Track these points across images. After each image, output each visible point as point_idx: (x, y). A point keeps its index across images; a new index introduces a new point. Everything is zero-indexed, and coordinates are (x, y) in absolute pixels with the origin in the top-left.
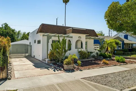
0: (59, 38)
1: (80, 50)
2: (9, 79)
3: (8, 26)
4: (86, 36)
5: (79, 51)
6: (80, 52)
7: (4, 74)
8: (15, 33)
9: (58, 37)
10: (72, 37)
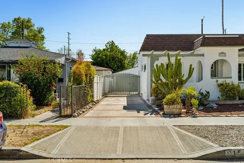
0: (169, 59)
1: (221, 81)
2: (74, 117)
3: (116, 45)
4: (239, 50)
5: (219, 83)
6: (222, 85)
7: (69, 110)
8: (125, 57)
9: (167, 57)
10: (203, 55)
